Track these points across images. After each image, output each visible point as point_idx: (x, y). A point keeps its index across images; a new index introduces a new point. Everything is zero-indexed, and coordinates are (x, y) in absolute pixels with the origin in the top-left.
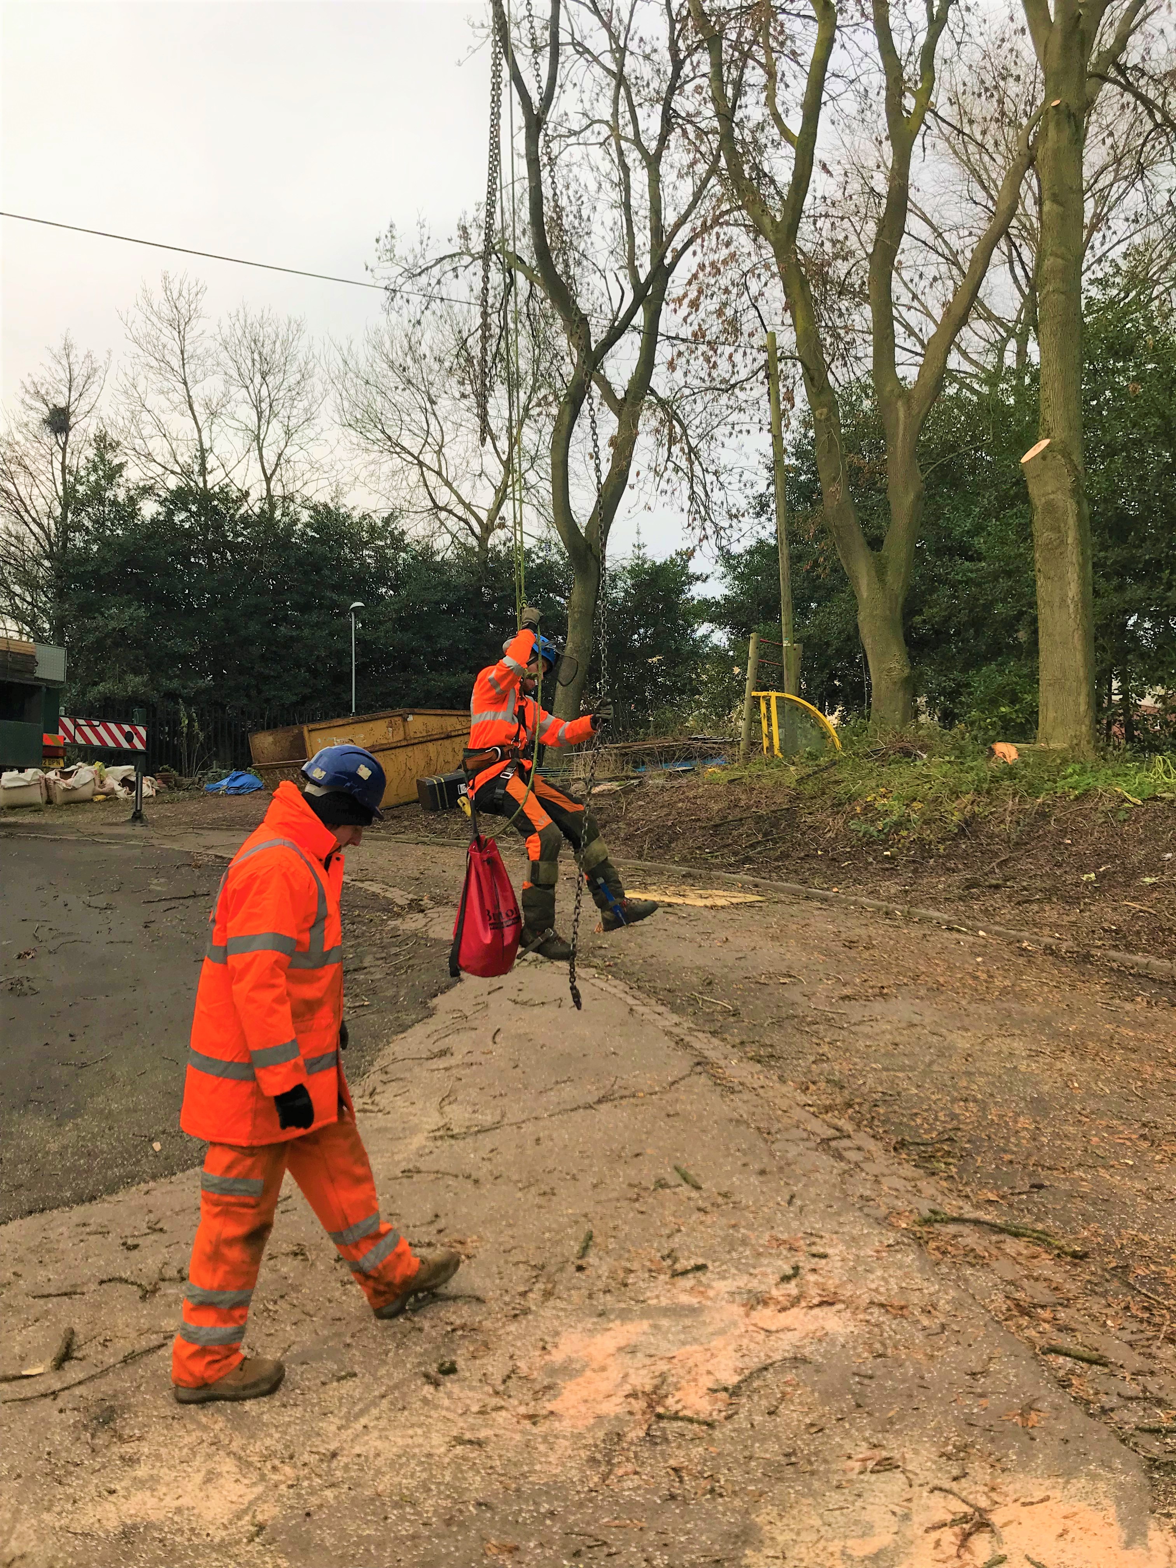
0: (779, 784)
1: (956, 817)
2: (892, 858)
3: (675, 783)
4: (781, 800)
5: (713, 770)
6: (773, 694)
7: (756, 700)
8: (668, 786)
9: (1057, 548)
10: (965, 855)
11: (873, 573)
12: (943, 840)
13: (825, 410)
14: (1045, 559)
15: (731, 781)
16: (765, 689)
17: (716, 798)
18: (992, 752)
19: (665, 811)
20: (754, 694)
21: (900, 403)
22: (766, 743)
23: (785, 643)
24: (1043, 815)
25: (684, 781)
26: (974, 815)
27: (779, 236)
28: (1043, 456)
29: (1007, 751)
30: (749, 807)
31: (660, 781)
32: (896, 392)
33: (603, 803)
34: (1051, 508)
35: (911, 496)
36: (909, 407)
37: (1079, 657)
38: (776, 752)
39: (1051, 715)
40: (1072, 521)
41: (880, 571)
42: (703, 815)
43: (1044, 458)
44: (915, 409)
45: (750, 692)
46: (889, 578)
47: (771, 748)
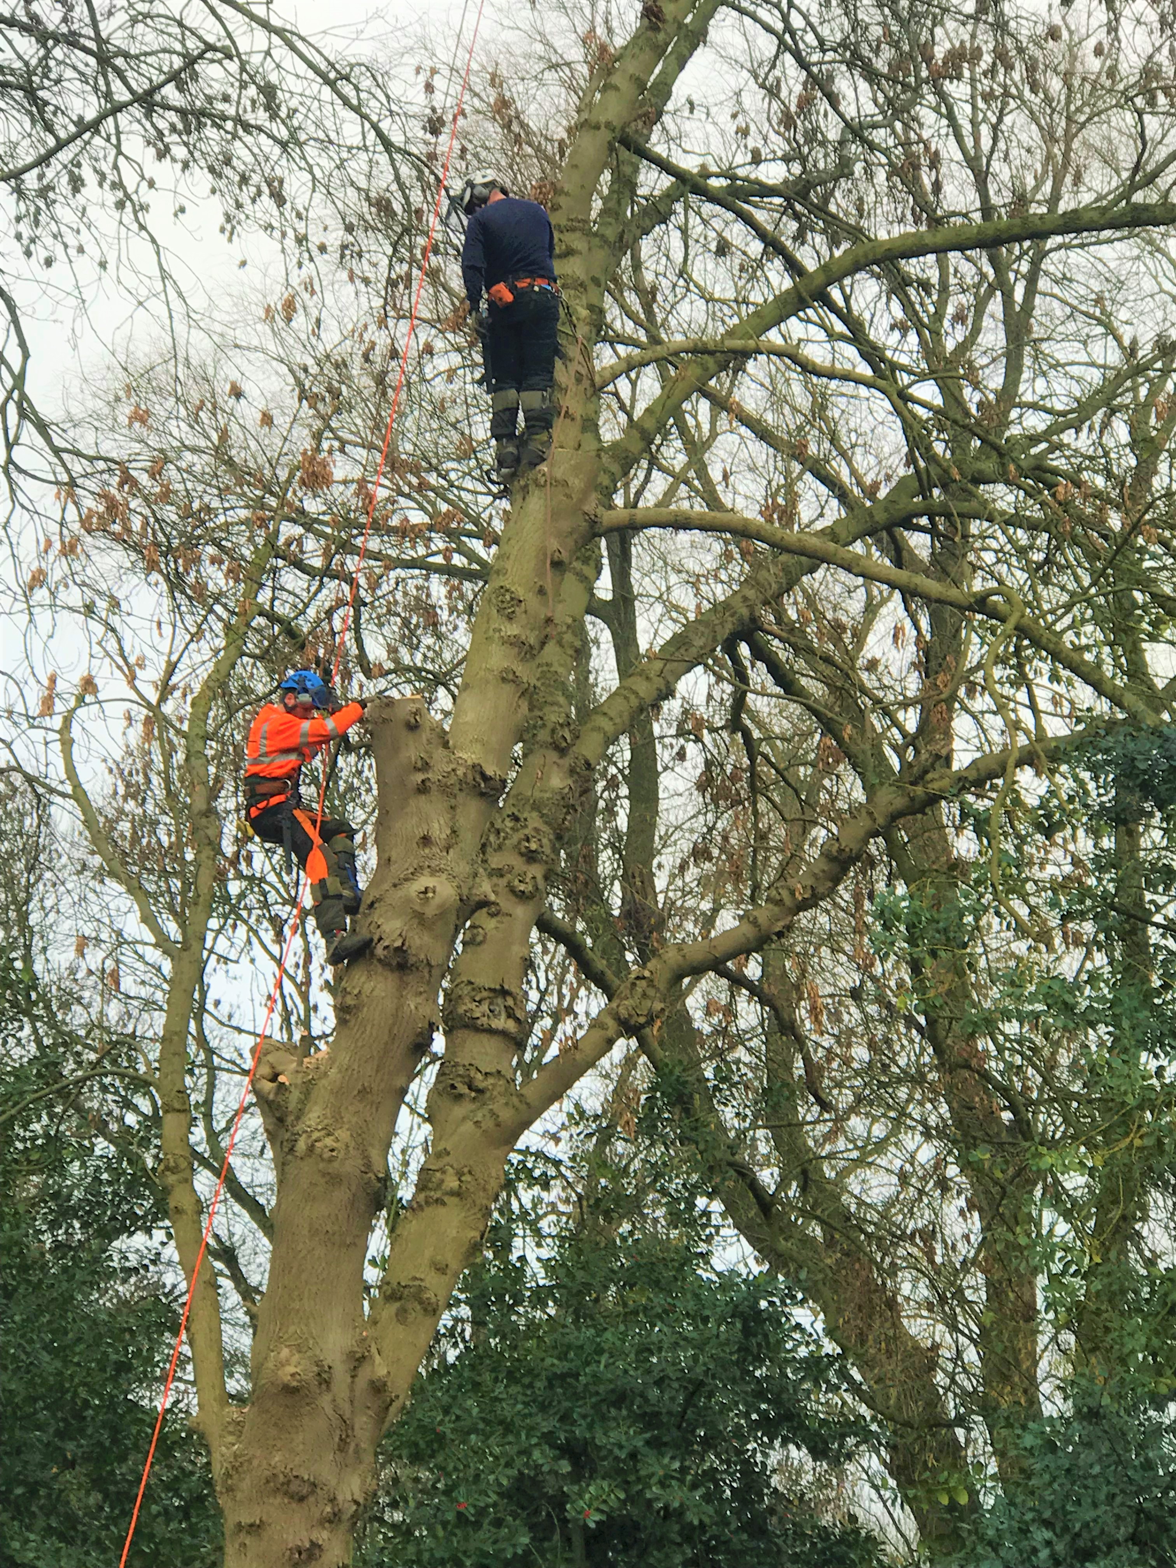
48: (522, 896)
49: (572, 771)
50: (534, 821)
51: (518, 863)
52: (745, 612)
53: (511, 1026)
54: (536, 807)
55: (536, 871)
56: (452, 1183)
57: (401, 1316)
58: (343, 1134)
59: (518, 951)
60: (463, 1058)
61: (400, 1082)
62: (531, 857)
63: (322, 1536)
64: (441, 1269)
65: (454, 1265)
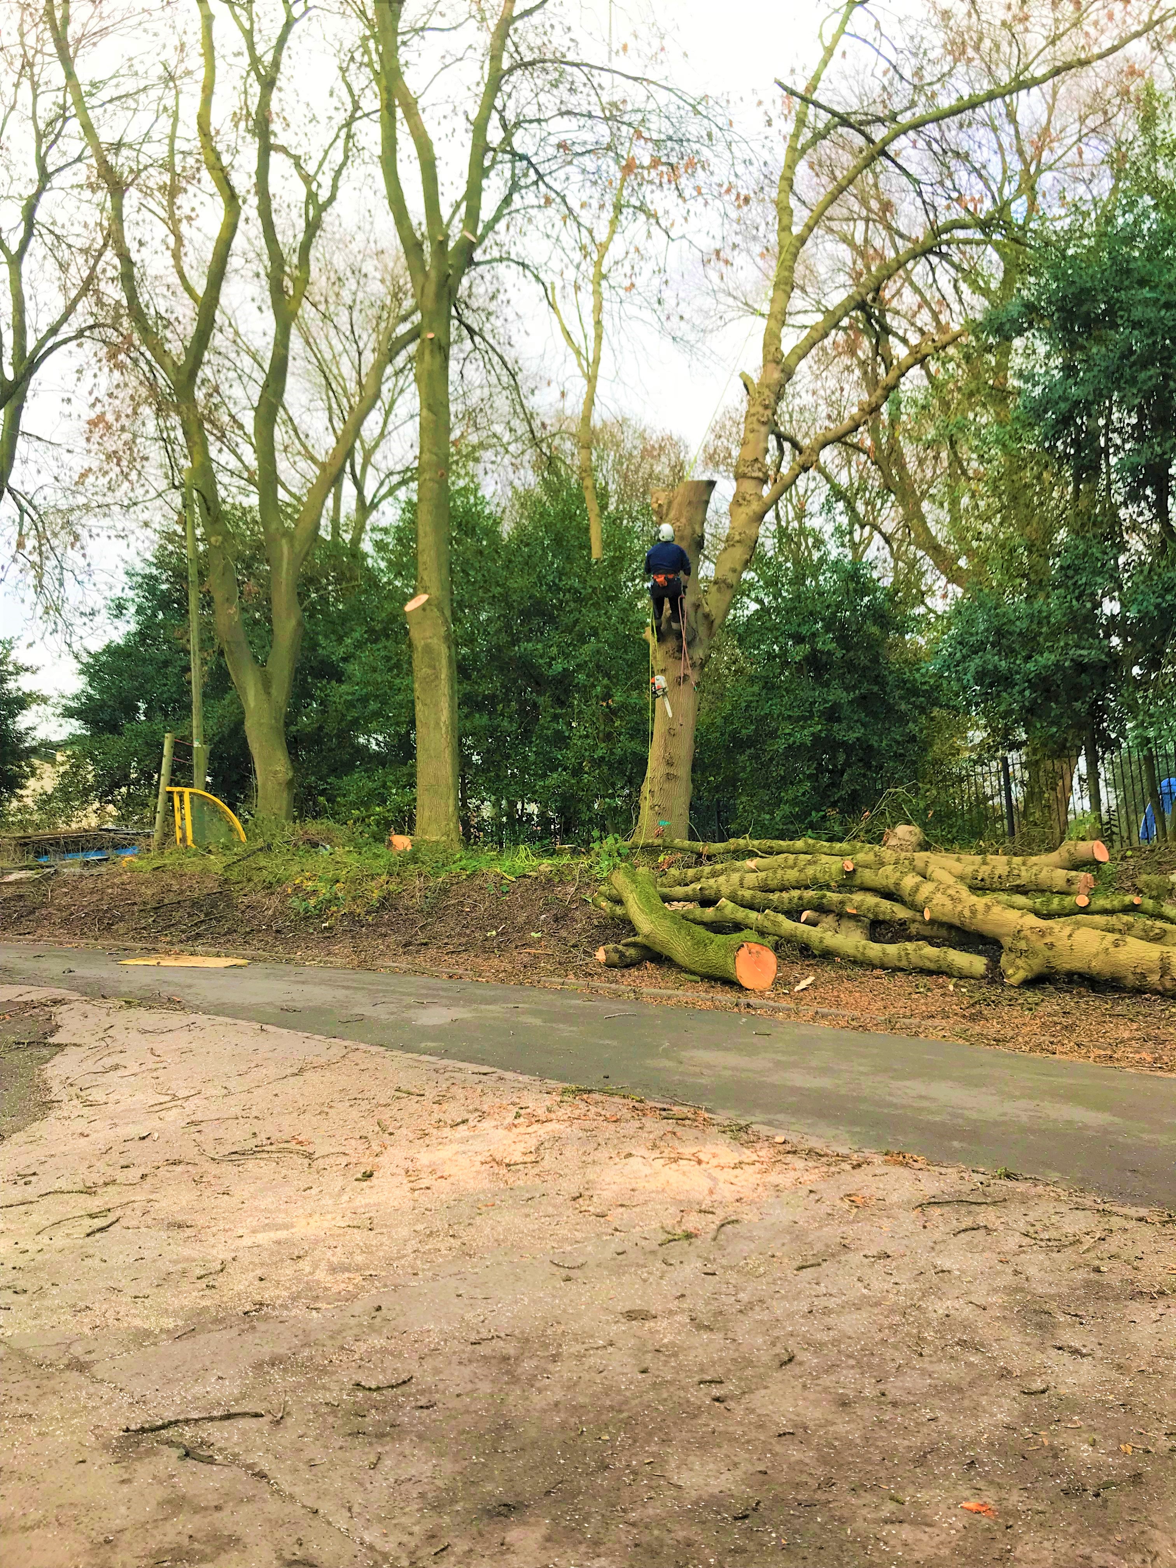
0: (205, 871)
1: (376, 894)
2: (330, 928)
3: (95, 871)
4: (211, 885)
5: (128, 859)
6: (187, 790)
7: (170, 793)
8: (86, 873)
9: (432, 681)
10: (389, 924)
11: (260, 686)
12: (368, 913)
13: (220, 538)
14: (424, 690)
15: (155, 869)
16: (178, 784)
17: (146, 883)
18: (390, 843)
19: (96, 897)
20: (169, 789)
21: (284, 541)
22: (179, 834)
23: (196, 744)
24: (445, 891)
25: (103, 869)
26: (389, 893)
27: (181, 377)
28: (423, 608)
29: (402, 842)
30: (182, 892)
31: (78, 870)
32: (281, 530)
33: (22, 891)
34: (428, 649)
35: (293, 622)
36: (292, 546)
37: (449, 769)
38: (189, 842)
39: (427, 814)
40: (444, 662)
41: (266, 684)
42: (138, 900)
43: (424, 610)
44: (297, 548)
45: (164, 788)
46: (274, 691)
47: (184, 839)
48: (764, 423)
49: (783, 371)
50: (767, 392)
51: (760, 409)
52: (858, 298)
53: (761, 475)
54: (768, 386)
55: (769, 412)
56: (737, 538)
57: (719, 590)
58: (683, 520)
59: (762, 445)
60: (742, 490)
61: (705, 498)
62: (766, 407)
63: (689, 672)
64: (734, 571)
65: (739, 568)
